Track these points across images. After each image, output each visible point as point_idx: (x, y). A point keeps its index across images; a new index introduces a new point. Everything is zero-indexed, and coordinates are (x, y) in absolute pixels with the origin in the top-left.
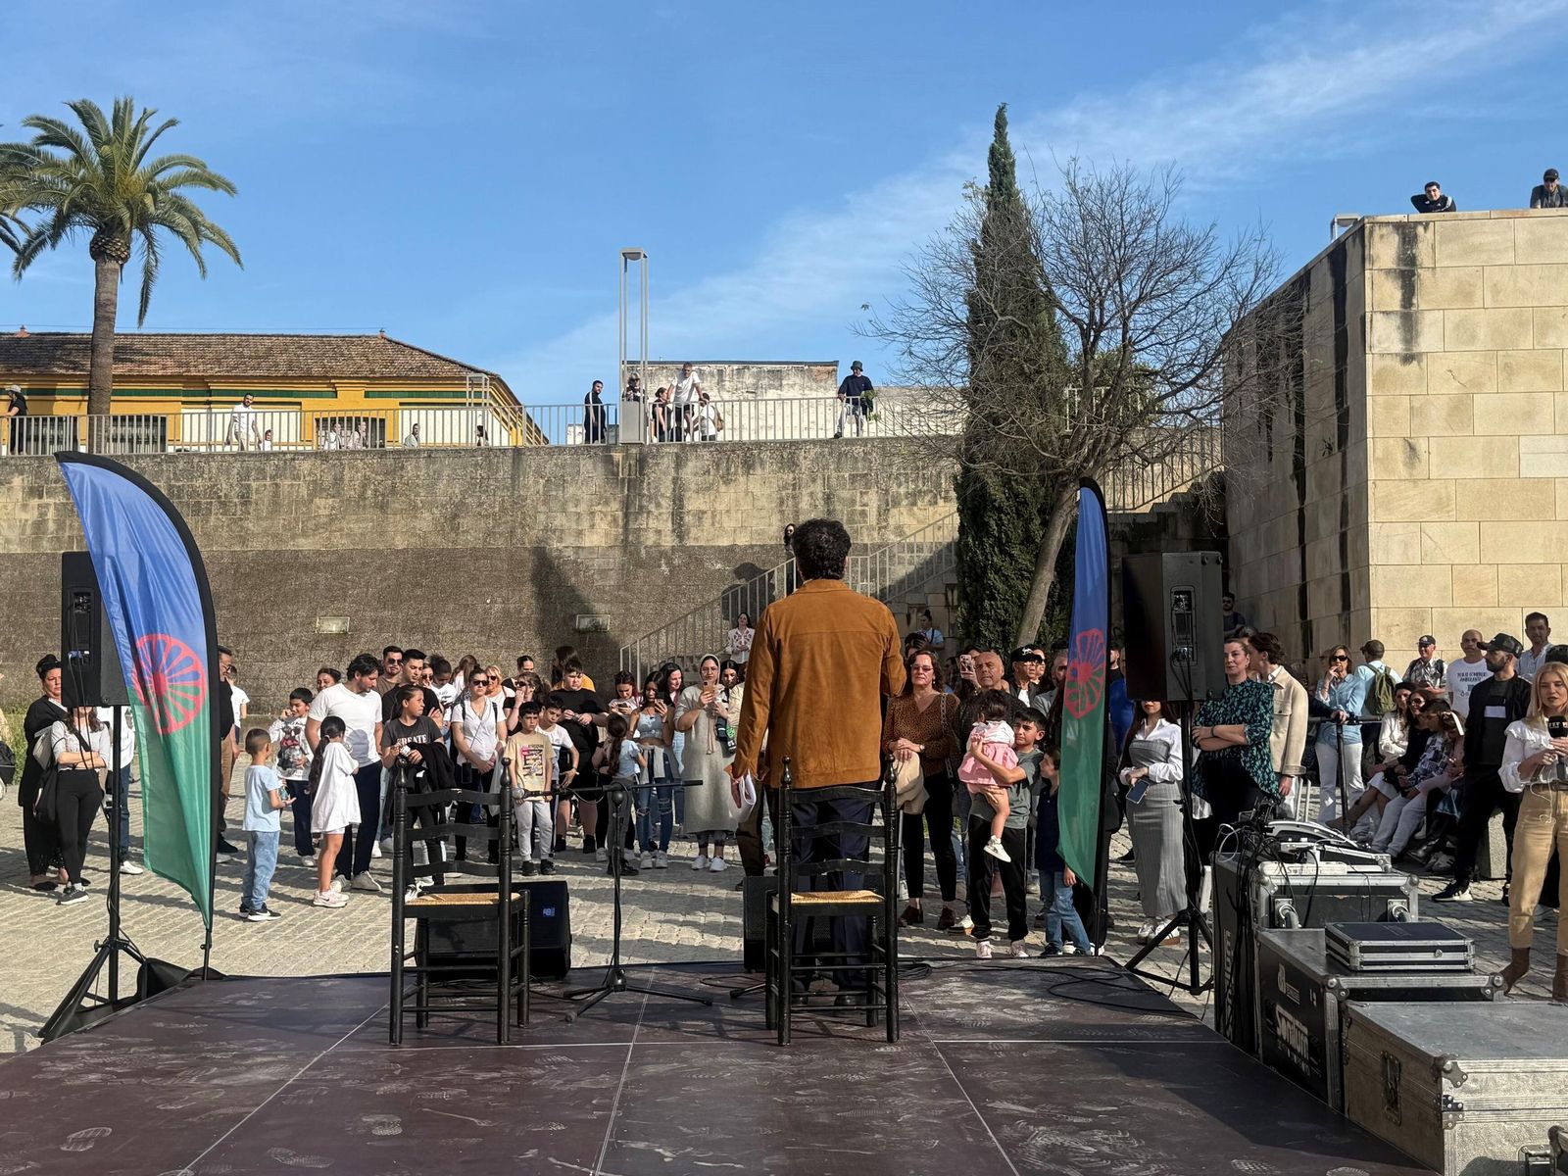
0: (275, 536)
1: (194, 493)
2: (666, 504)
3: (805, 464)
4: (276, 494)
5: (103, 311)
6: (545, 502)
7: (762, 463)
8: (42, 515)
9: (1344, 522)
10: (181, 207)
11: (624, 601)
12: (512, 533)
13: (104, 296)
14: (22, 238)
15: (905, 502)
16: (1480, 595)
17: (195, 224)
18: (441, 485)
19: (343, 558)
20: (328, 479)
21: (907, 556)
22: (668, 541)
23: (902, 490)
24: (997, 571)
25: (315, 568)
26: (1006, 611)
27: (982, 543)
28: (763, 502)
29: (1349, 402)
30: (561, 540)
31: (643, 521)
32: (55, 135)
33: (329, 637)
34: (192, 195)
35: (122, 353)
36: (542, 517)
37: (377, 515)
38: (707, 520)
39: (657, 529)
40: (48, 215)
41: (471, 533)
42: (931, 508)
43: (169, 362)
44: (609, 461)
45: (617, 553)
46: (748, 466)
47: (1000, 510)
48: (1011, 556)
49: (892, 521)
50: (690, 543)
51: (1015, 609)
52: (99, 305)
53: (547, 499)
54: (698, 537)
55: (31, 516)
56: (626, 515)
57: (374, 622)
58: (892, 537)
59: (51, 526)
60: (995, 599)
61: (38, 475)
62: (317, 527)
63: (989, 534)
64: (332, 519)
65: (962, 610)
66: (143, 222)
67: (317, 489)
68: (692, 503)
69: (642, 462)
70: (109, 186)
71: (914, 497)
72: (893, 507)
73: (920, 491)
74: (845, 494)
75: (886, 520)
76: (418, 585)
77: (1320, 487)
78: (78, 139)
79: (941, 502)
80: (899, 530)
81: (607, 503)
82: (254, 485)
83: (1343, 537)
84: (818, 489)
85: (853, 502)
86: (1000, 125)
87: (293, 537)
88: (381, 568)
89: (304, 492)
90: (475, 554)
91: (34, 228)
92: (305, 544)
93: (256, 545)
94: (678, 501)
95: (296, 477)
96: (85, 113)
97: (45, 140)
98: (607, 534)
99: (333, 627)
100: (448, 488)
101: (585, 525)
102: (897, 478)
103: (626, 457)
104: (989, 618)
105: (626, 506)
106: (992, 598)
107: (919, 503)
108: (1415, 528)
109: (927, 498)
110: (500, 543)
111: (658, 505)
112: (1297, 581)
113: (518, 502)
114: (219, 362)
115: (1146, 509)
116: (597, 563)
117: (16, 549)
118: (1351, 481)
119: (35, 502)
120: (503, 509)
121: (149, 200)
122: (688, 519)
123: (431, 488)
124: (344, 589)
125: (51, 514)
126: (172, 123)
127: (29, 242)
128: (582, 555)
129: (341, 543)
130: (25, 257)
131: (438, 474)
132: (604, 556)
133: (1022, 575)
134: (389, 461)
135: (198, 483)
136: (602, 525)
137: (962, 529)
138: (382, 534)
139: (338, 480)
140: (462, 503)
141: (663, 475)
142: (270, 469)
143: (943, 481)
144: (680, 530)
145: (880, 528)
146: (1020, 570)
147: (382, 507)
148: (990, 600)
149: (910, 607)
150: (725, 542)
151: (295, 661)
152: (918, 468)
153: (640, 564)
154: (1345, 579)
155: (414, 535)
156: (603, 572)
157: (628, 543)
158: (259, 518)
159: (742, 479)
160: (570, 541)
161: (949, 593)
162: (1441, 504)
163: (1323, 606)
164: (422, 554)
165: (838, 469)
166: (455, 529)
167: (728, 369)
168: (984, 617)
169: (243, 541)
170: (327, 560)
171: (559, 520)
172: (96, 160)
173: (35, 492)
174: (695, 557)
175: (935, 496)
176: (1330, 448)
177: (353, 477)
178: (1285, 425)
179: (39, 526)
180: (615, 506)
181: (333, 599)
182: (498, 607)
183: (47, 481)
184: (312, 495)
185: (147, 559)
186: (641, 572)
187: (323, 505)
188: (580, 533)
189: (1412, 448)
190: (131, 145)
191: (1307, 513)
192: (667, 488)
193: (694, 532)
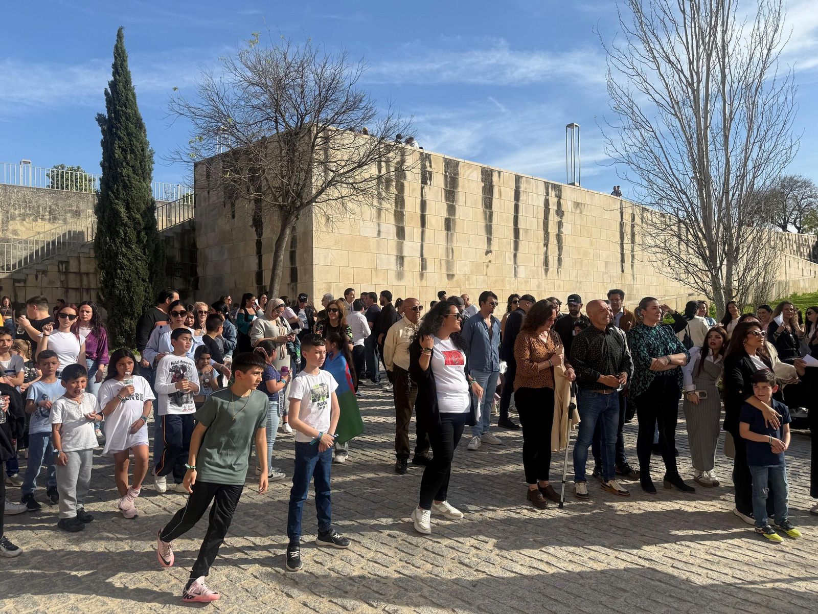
9: (293, 247)
15: (18, 218)
23: (17, 212)
24: (124, 255)
26: (130, 276)
27: (114, 241)
42: (34, 223)
47: (126, 225)
48: (131, 248)
49: (10, 227)
51: (134, 275)
58: (11, 235)
60: (124, 269)
63: (118, 236)
65: (102, 274)
71: (24, 217)
72: (11, 220)
73: (27, 214)
75: (7, 226)
77: (274, 233)
79: (40, 221)
80: (15, 232)
102: (14, 206)
104: (120, 278)
106: (122, 268)
107: (27, 220)
108: (328, 251)
109: (32, 218)
133: (137, 258)
143: (41, 210)
145: (3, 230)
146: (136, 255)
148: (121, 269)
149: (38, 271)
152: (26, 202)
161: (61, 265)
162: (336, 243)
168: (117, 278)
175: (36, 217)
178: (246, 204)
189: (327, 219)
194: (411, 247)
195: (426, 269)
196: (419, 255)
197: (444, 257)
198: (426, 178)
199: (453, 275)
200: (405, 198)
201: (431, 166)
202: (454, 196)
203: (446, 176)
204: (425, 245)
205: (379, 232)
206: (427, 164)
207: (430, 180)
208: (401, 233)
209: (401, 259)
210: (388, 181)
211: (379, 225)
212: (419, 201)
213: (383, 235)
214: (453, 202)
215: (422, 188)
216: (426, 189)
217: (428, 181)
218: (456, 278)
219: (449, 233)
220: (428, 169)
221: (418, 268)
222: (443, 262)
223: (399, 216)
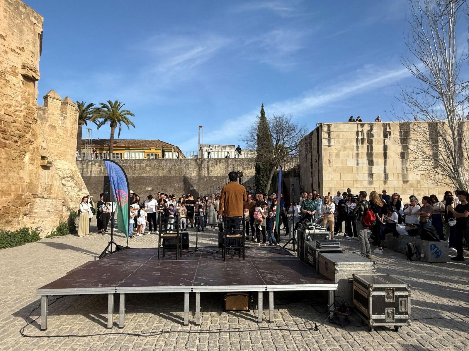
0: (140, 173)
1: (126, 166)
2: (206, 169)
3: (229, 162)
4: (140, 167)
5: (112, 135)
6: (185, 168)
7: (222, 162)
8: (101, 169)
9: (319, 173)
10: (126, 119)
11: (199, 185)
12: (180, 173)
13: (112, 133)
14: (99, 123)
15: (246, 169)
16: (340, 185)
17: (128, 121)
18: (168, 165)
19: (151, 177)
20: (149, 164)
21: (247, 178)
22: (206, 175)
23: (246, 167)
24: (262, 181)
25: (147, 179)
26: (263, 187)
27: (259, 176)
28: (222, 168)
29: (320, 153)
30: (188, 174)
31: (202, 172)
32: (105, 106)
33: (149, 191)
34: (128, 116)
35: (115, 142)
36: (185, 171)
37: (157, 170)
38: (213, 171)
39: (204, 173)
40: (103, 120)
41: (173, 173)
43: (123, 144)
44: (196, 161)
45: (197, 177)
46: (220, 162)
47: (262, 170)
48: (264, 178)
50: (210, 175)
51: (265, 187)
52: (111, 135)
53: (186, 167)
54: (211, 174)
55: (99, 170)
56: (199, 170)
57: (156, 188)
59: (102, 171)
61: (100, 163)
62: (147, 172)
63: (260, 174)
64: (149, 170)
65: (256, 187)
66: (119, 121)
67: (147, 166)
68: (211, 169)
69: (202, 161)
70: (114, 115)
71: (248, 168)
74: (236, 167)
76: (164, 182)
77: (315, 168)
78: (108, 107)
79: (252, 169)
81: (196, 168)
82: (136, 165)
83: (319, 175)
84: (232, 166)
85: (238, 169)
86: (262, 106)
87: (143, 174)
88: (157, 179)
89: (145, 166)
90: (173, 177)
91: (101, 122)
92: (145, 175)
93: (137, 175)
94: (208, 168)
95: (143, 164)
96: (110, 102)
97: (103, 107)
98: (196, 174)
99: (149, 189)
100: (169, 166)
101: (192, 172)
102: (245, 165)
103: (199, 161)
104: (260, 188)
105: (199, 169)
106: (261, 185)
108: (330, 174)
109: (250, 168)
110: (178, 175)
111: (205, 169)
112: (311, 183)
113: (181, 168)
114: (131, 144)
115: (287, 170)
116: (194, 179)
117: (97, 175)
118: (320, 166)
119: (100, 167)
120: (178, 169)
121: (120, 117)
122: (210, 171)
123: (166, 166)
124: (151, 182)
125: (102, 169)
126: (124, 104)
127: (100, 124)
128: (192, 177)
129: (151, 175)
130: (99, 126)
131: (167, 163)
132: (195, 177)
134: (159, 161)
135: (127, 164)
136: (195, 172)
137: (256, 173)
138: (158, 173)
139: (151, 164)
140: (171, 168)
141: (205, 164)
142: (139, 162)
143: (253, 165)
144: (208, 173)
146: (266, 180)
147: (158, 169)
150: (216, 175)
151: (143, 195)
152: (249, 163)
153: (201, 179)
154: (319, 182)
155: (163, 173)
156: (195, 180)
157: (199, 175)
158: (137, 170)
159: (219, 165)
160: (190, 175)
161: (254, 184)
162: (334, 170)
163: (315, 187)
164: (164, 177)
165: (235, 163)
166: (170, 172)
167: (217, 146)
169: (134, 174)
170: (148, 177)
171: (188, 171)
172: (111, 110)
173: (100, 166)
174: (211, 178)
176: (316, 161)
177: (153, 164)
178: (309, 157)
179: (101, 171)
180: (197, 169)
181: (149, 185)
182: (177, 186)
183: (102, 164)
184: (146, 167)
185: (118, 177)
186: (201, 180)
187: (148, 168)
188: (191, 173)
189: (330, 161)
190: (117, 108)
191: (313, 171)
192: (206, 166)
193: (211, 173)
194: (378, 169)
195: (388, 179)
196: (383, 172)
197: (401, 172)
198: (386, 135)
199: (407, 181)
200: (373, 146)
201: (390, 129)
202: (407, 141)
203: (401, 132)
204: (387, 167)
205: (358, 164)
206: (388, 128)
207: (390, 135)
208: (371, 163)
209: (371, 175)
210: (363, 140)
211: (358, 160)
212: (382, 146)
213: (360, 165)
214: (407, 143)
215: (384, 140)
216: (387, 140)
217: (389, 136)
218: (410, 182)
219: (404, 160)
220: (388, 130)
221: (383, 178)
222: (400, 175)
223: (370, 155)
